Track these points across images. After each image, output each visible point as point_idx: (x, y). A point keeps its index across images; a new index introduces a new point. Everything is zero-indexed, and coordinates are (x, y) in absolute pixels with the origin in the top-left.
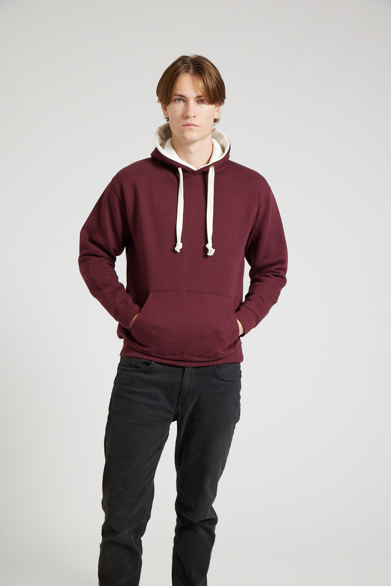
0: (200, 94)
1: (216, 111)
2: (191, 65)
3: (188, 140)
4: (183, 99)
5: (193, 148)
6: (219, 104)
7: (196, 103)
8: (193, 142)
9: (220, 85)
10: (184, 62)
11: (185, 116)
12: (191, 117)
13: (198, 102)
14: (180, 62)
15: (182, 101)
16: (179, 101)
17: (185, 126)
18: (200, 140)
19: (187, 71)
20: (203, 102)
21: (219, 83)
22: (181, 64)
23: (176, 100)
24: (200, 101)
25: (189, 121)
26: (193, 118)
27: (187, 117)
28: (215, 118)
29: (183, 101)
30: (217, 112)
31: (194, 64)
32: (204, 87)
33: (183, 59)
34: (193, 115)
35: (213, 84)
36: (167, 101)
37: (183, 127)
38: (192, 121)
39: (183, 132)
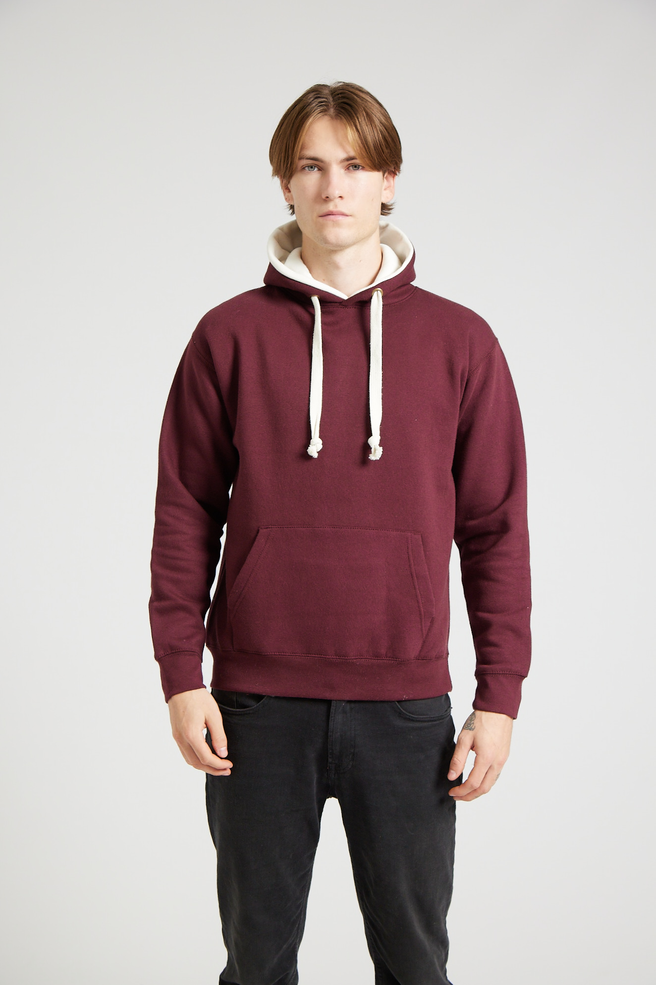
0: (352, 153)
1: (385, 189)
2: (331, 99)
3: (332, 244)
4: (319, 165)
5: (342, 258)
6: (389, 173)
7: (343, 171)
8: (339, 248)
9: (391, 136)
10: (316, 96)
11: (324, 197)
12: (335, 198)
13: (348, 169)
14: (311, 95)
15: (316, 169)
16: (310, 169)
17: (325, 218)
18: (354, 244)
19: (324, 112)
20: (357, 168)
21: (388, 133)
22: (312, 99)
23: (304, 168)
24: (351, 168)
25: (331, 207)
26: (338, 200)
27: (327, 199)
28: (384, 202)
29: (320, 169)
30: (387, 191)
31: (336, 97)
32: (358, 139)
33: (316, 91)
34: (337, 193)
35: (376, 134)
36: (287, 171)
37: (321, 219)
38: (336, 206)
39: (320, 228)
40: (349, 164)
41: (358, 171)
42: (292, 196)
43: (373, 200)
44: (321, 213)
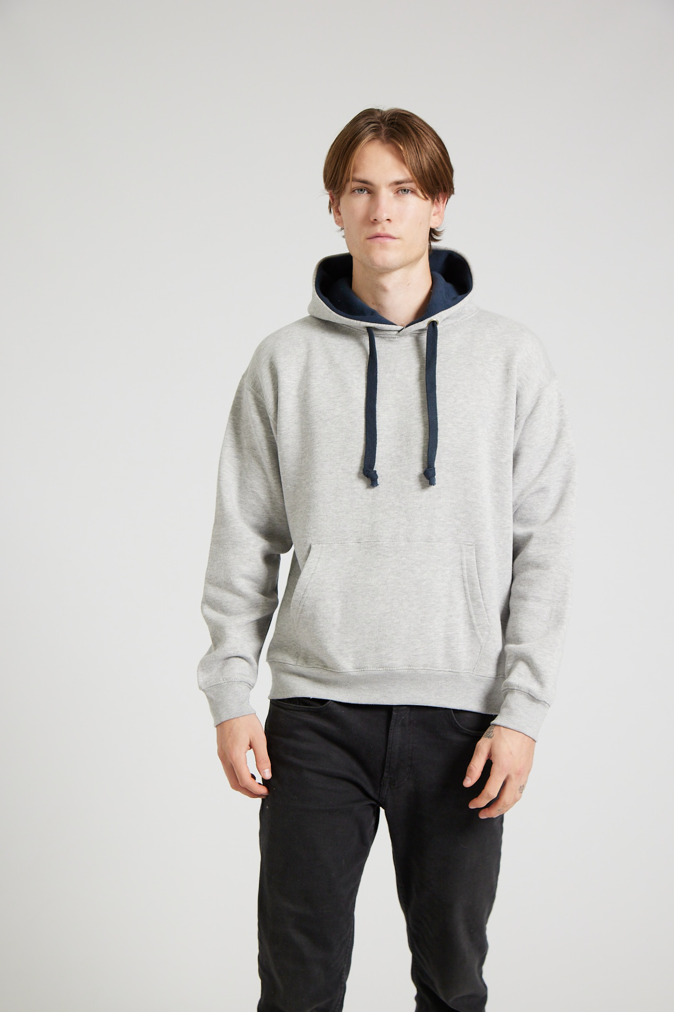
40: (399, 188)
41: (406, 195)
42: (342, 218)
43: (421, 223)
44: (369, 235)
